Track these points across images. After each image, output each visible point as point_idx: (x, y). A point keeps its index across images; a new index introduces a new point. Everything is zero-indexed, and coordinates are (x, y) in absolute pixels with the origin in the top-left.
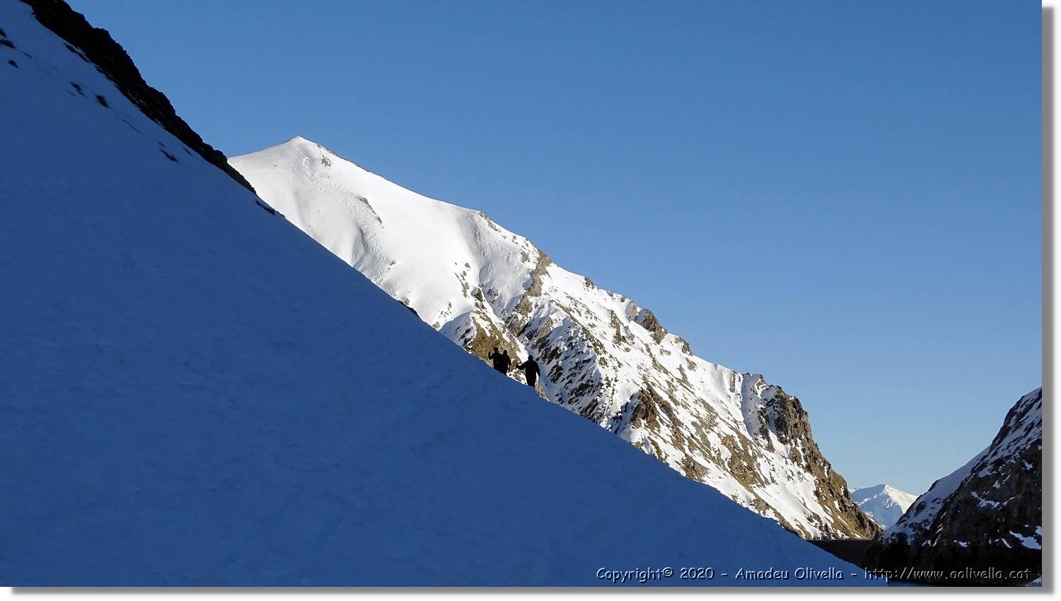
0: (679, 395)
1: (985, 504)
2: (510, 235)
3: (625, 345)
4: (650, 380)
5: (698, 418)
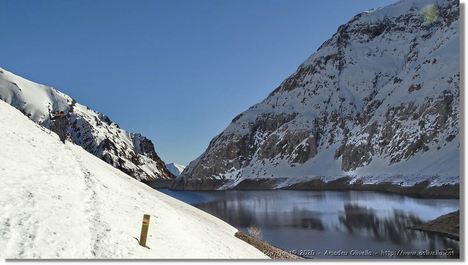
0: (116, 140)
1: (205, 168)
2: (63, 94)
3: (99, 126)
4: (108, 136)
5: (122, 147)
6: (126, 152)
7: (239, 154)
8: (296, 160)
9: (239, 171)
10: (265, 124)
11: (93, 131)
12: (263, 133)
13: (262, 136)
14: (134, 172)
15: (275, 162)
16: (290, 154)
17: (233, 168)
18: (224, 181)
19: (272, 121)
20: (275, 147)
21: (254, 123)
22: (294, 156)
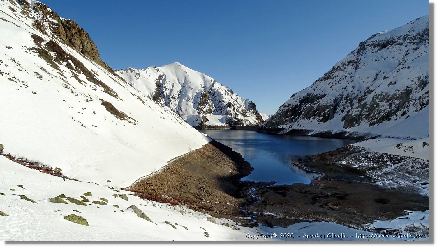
2: (209, 77)
3: (227, 95)
5: (238, 106)
6: (240, 110)
7: (292, 115)
8: (321, 121)
9: (291, 124)
10: (308, 99)
11: (223, 98)
12: (307, 104)
13: (306, 106)
14: (243, 121)
15: (310, 121)
16: (319, 117)
17: (288, 122)
18: (283, 129)
19: (312, 98)
20: (311, 113)
21: (302, 99)
22: (321, 118)
